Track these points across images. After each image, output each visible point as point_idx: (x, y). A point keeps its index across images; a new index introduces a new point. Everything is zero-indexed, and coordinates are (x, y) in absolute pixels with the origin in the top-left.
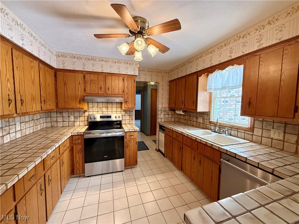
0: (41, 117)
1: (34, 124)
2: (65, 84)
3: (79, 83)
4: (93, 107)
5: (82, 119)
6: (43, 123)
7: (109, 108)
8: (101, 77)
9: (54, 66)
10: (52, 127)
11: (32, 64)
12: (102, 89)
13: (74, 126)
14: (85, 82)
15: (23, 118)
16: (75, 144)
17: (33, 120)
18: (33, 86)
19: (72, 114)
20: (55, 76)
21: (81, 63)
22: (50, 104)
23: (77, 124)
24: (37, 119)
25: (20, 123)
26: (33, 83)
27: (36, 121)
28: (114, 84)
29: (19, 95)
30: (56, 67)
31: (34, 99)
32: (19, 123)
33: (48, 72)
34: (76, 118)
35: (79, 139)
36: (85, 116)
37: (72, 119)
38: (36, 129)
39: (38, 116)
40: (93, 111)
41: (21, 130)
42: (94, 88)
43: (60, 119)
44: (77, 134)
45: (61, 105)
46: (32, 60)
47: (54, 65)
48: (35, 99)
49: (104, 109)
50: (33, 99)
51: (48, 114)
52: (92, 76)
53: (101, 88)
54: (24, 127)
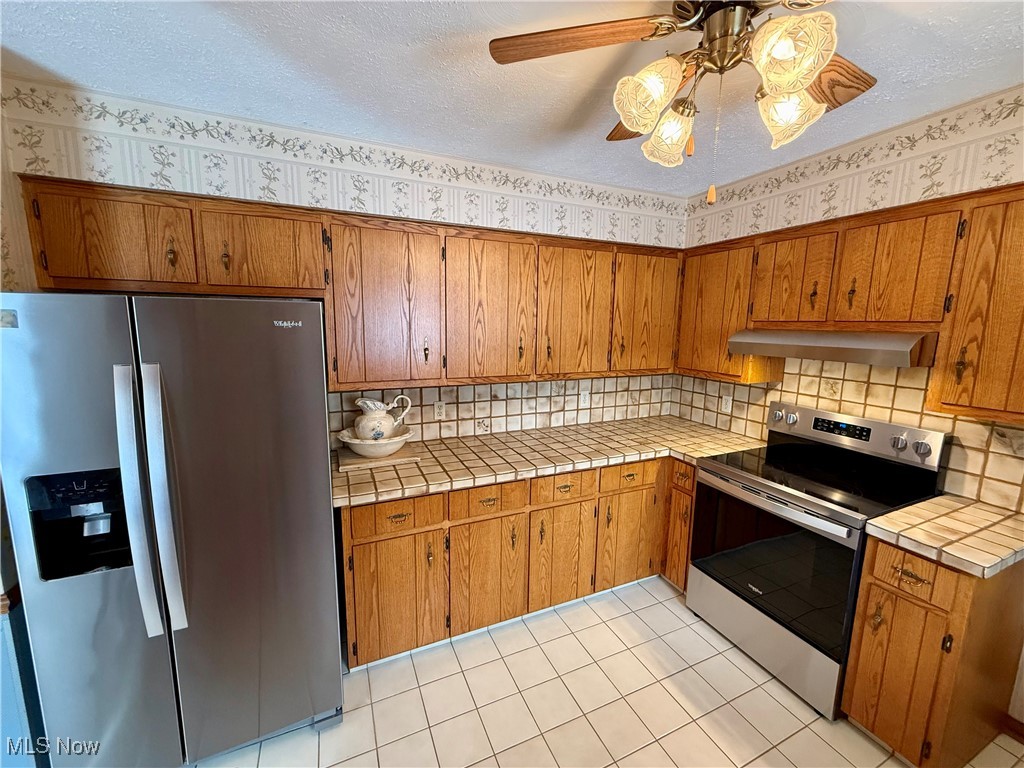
0: (655, 386)
1: (630, 400)
2: (700, 293)
3: (738, 283)
4: (800, 375)
5: (756, 413)
6: (661, 403)
7: (877, 389)
8: (822, 245)
9: (674, 245)
10: (680, 417)
11: (590, 263)
12: (818, 298)
13: (729, 431)
14: (755, 277)
15: (598, 384)
16: (676, 487)
17: (627, 390)
18: (588, 313)
19: (729, 388)
20: (682, 272)
21: (750, 207)
22: (644, 356)
23: (738, 426)
24: (641, 391)
25: (591, 394)
26: (588, 307)
27: (636, 395)
28: (885, 267)
29: (545, 338)
30: (683, 247)
31: (586, 344)
32: (588, 392)
33: (649, 266)
34: (738, 406)
35: (684, 475)
36: (765, 406)
37: (727, 406)
38: (633, 413)
39: (646, 383)
40: (798, 393)
41: (590, 409)
42: (785, 296)
43: (699, 401)
44: (682, 458)
45: (685, 360)
46: (590, 252)
47: (680, 240)
48: (589, 345)
49: (850, 392)
50: (582, 346)
51: (677, 380)
52: (784, 247)
53: (815, 293)
54: (598, 403)
